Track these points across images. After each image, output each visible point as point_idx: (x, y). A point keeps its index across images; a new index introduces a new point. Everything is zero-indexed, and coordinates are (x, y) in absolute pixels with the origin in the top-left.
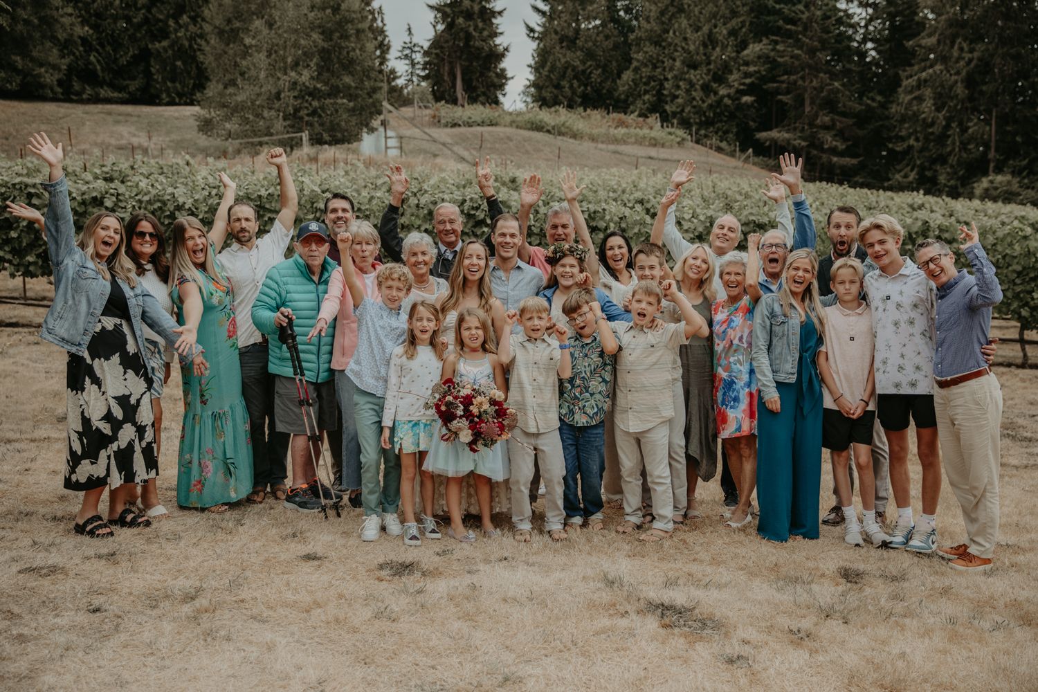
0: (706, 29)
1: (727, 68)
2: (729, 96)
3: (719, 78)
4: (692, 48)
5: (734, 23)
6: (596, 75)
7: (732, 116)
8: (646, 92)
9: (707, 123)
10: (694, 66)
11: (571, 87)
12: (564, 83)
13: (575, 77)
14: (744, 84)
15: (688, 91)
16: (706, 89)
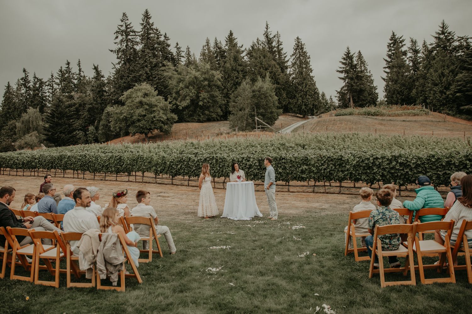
0: (440, 71)
1: (450, 84)
2: (451, 94)
3: (447, 88)
4: (434, 79)
5: (452, 67)
6: (405, 92)
7: (454, 101)
8: (421, 96)
9: (444, 105)
10: (436, 85)
11: (397, 97)
12: (394, 96)
13: (398, 93)
14: (457, 89)
15: (434, 94)
16: (441, 92)
